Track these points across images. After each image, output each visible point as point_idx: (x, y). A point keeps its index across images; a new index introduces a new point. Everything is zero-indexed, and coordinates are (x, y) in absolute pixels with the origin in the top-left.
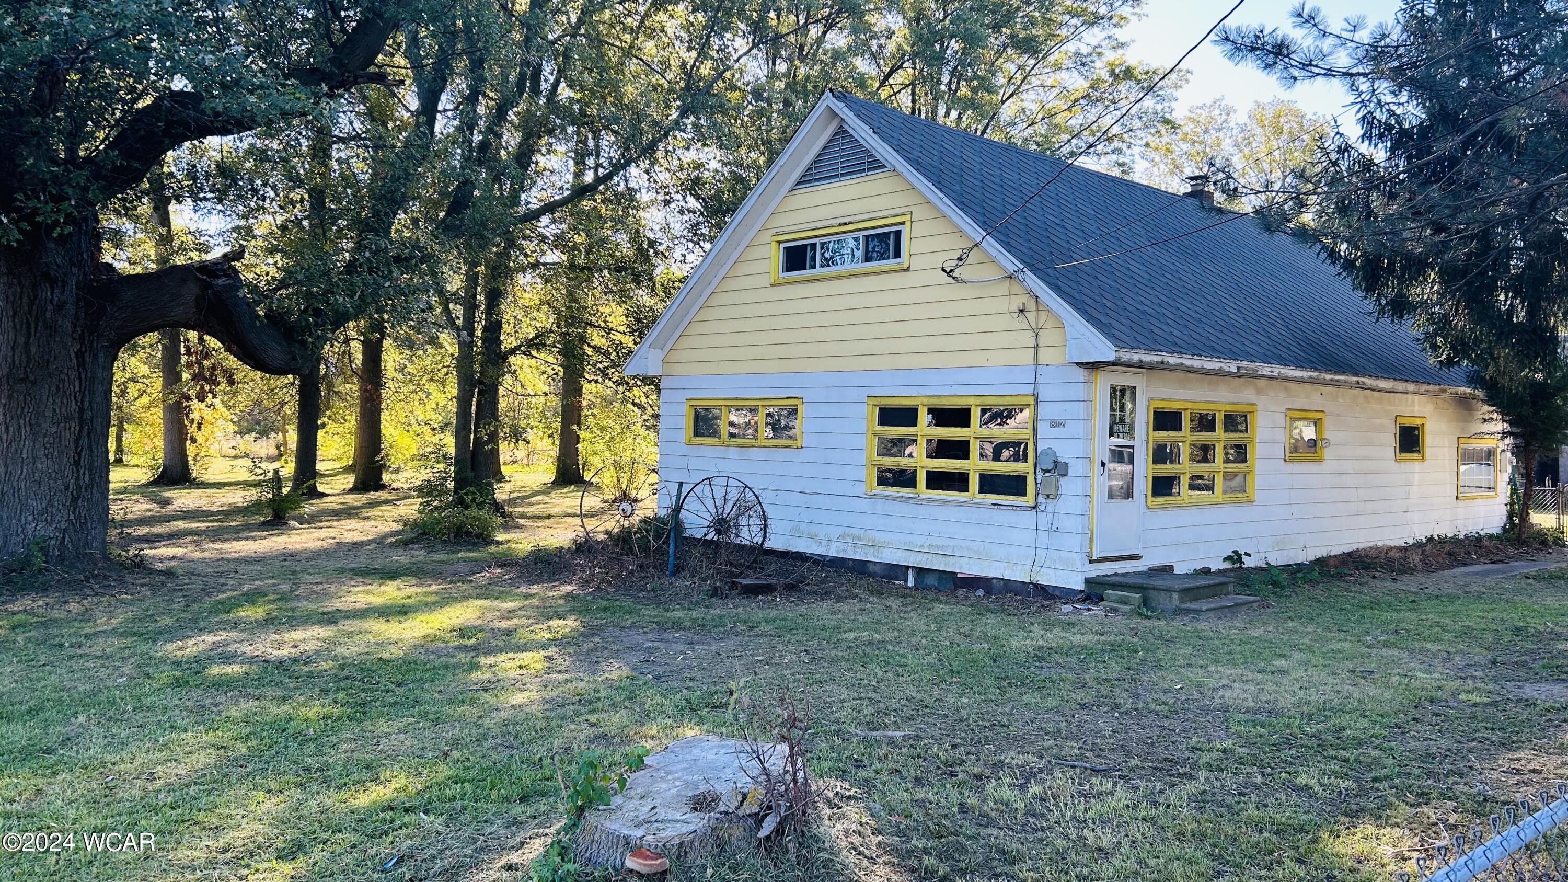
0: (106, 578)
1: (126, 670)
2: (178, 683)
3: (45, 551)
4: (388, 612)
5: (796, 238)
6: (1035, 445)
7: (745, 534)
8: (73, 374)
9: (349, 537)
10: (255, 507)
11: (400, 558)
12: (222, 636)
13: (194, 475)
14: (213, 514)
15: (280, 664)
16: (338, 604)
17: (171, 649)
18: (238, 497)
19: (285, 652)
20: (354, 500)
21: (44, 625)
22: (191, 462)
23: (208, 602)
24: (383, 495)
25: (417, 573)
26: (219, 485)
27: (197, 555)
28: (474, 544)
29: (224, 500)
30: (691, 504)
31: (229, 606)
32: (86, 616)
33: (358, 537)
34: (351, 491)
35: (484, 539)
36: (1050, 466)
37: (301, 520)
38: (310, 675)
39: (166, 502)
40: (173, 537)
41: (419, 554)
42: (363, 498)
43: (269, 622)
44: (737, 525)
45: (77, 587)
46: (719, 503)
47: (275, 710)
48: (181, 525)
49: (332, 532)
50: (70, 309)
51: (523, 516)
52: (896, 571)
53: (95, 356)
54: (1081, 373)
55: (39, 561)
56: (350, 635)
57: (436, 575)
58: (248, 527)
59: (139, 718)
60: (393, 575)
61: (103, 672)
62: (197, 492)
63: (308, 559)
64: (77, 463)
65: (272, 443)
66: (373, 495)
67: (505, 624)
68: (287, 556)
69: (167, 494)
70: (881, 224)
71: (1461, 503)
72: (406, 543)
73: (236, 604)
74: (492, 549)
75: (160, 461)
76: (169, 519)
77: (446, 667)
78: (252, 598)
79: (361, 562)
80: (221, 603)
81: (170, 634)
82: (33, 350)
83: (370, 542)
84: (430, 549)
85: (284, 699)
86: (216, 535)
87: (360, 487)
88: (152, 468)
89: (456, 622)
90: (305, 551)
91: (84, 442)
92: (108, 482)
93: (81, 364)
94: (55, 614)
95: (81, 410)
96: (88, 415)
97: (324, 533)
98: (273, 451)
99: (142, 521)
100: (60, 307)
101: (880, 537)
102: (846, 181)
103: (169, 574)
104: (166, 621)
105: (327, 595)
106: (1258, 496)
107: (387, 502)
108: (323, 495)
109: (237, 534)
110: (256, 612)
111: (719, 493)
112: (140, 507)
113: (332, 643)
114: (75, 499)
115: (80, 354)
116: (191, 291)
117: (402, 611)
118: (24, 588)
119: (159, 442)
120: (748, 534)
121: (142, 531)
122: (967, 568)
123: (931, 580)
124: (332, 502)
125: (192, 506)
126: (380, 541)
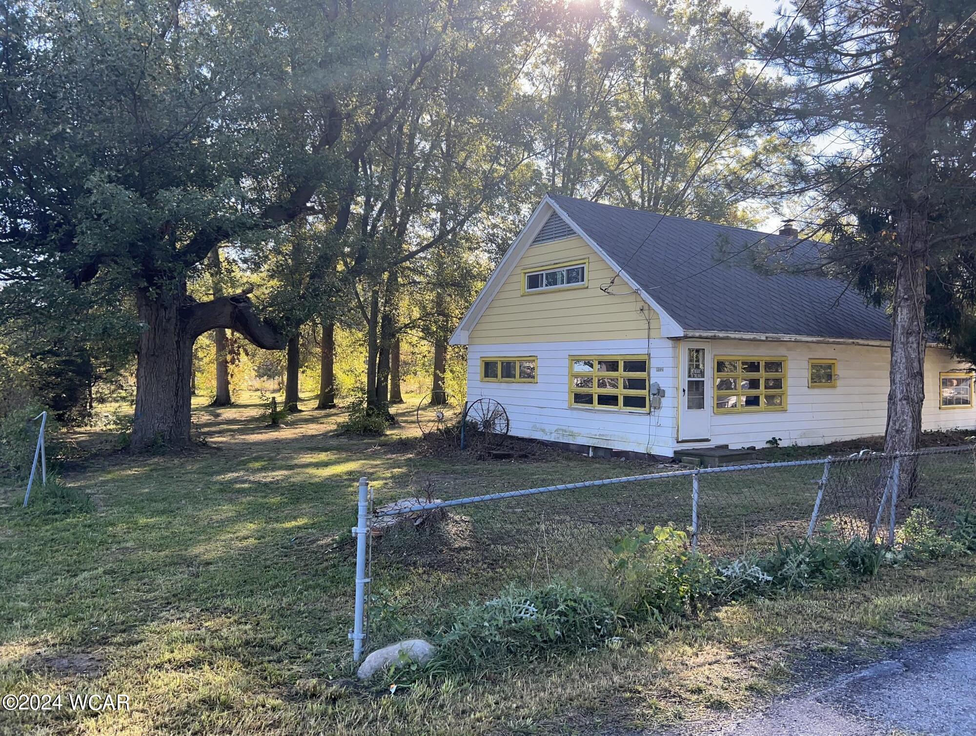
0: (190, 450)
1: (201, 486)
2: (221, 491)
3: (163, 437)
4: (317, 465)
5: (534, 272)
6: (649, 381)
7: (498, 428)
8: (175, 352)
9: (310, 432)
10: (263, 418)
11: (334, 442)
12: (242, 473)
13: (233, 400)
14: (241, 421)
15: (266, 484)
16: (296, 462)
17: (220, 478)
18: (255, 413)
19: (269, 479)
20: (316, 413)
21: (164, 469)
22: (231, 393)
23: (235, 461)
24: (333, 411)
25: (339, 449)
26: (246, 406)
27: (233, 441)
28: (374, 436)
29: (248, 414)
30: (471, 413)
31: (244, 463)
32: (182, 465)
33: (315, 433)
34: (317, 409)
35: (379, 433)
36: (656, 392)
37: (287, 424)
38: (278, 488)
39: (218, 415)
40: (221, 433)
41: (344, 440)
42: (323, 412)
43: (263, 469)
44: (494, 423)
45: (177, 454)
46: (485, 412)
47: (261, 500)
48: (225, 427)
49: (302, 430)
50: (173, 321)
51: (406, 422)
52: (584, 448)
53: (185, 343)
54: (670, 343)
55: (160, 441)
56: (298, 474)
57: (346, 450)
58: (259, 428)
59: (205, 502)
60: (326, 450)
61: (191, 487)
62: (234, 410)
63: (287, 443)
64: (177, 395)
65: (276, 382)
66: (328, 411)
67: (371, 471)
68: (277, 441)
69: (218, 411)
70: (574, 264)
71: (942, 412)
72: (338, 436)
73: (249, 461)
74: (383, 438)
75: (215, 393)
76: (219, 424)
77: (338, 486)
78: (256, 459)
79: (313, 445)
80: (242, 461)
81: (219, 473)
82: (157, 341)
83: (320, 435)
84: (350, 438)
85: (265, 497)
86: (242, 432)
87: (322, 407)
88: (210, 397)
89: (349, 469)
90: (286, 439)
91: (180, 384)
92: (190, 404)
93: (179, 347)
94: (169, 465)
95: (178, 369)
96: (181, 371)
97: (297, 431)
98: (276, 387)
99: (206, 425)
100: (169, 320)
101: (575, 430)
102: (557, 241)
103: (219, 449)
104: (216, 468)
105: (292, 458)
106: (789, 407)
107: (335, 414)
108: (301, 411)
109: (253, 431)
110: (257, 465)
111: (485, 407)
112: (206, 418)
113: (288, 477)
114: (176, 412)
115: (178, 342)
116: (228, 309)
117: (325, 464)
118: (154, 455)
119: (214, 383)
120: (499, 428)
121: (206, 429)
122: (617, 446)
123: (601, 453)
124: (305, 415)
125: (231, 418)
126: (325, 435)
